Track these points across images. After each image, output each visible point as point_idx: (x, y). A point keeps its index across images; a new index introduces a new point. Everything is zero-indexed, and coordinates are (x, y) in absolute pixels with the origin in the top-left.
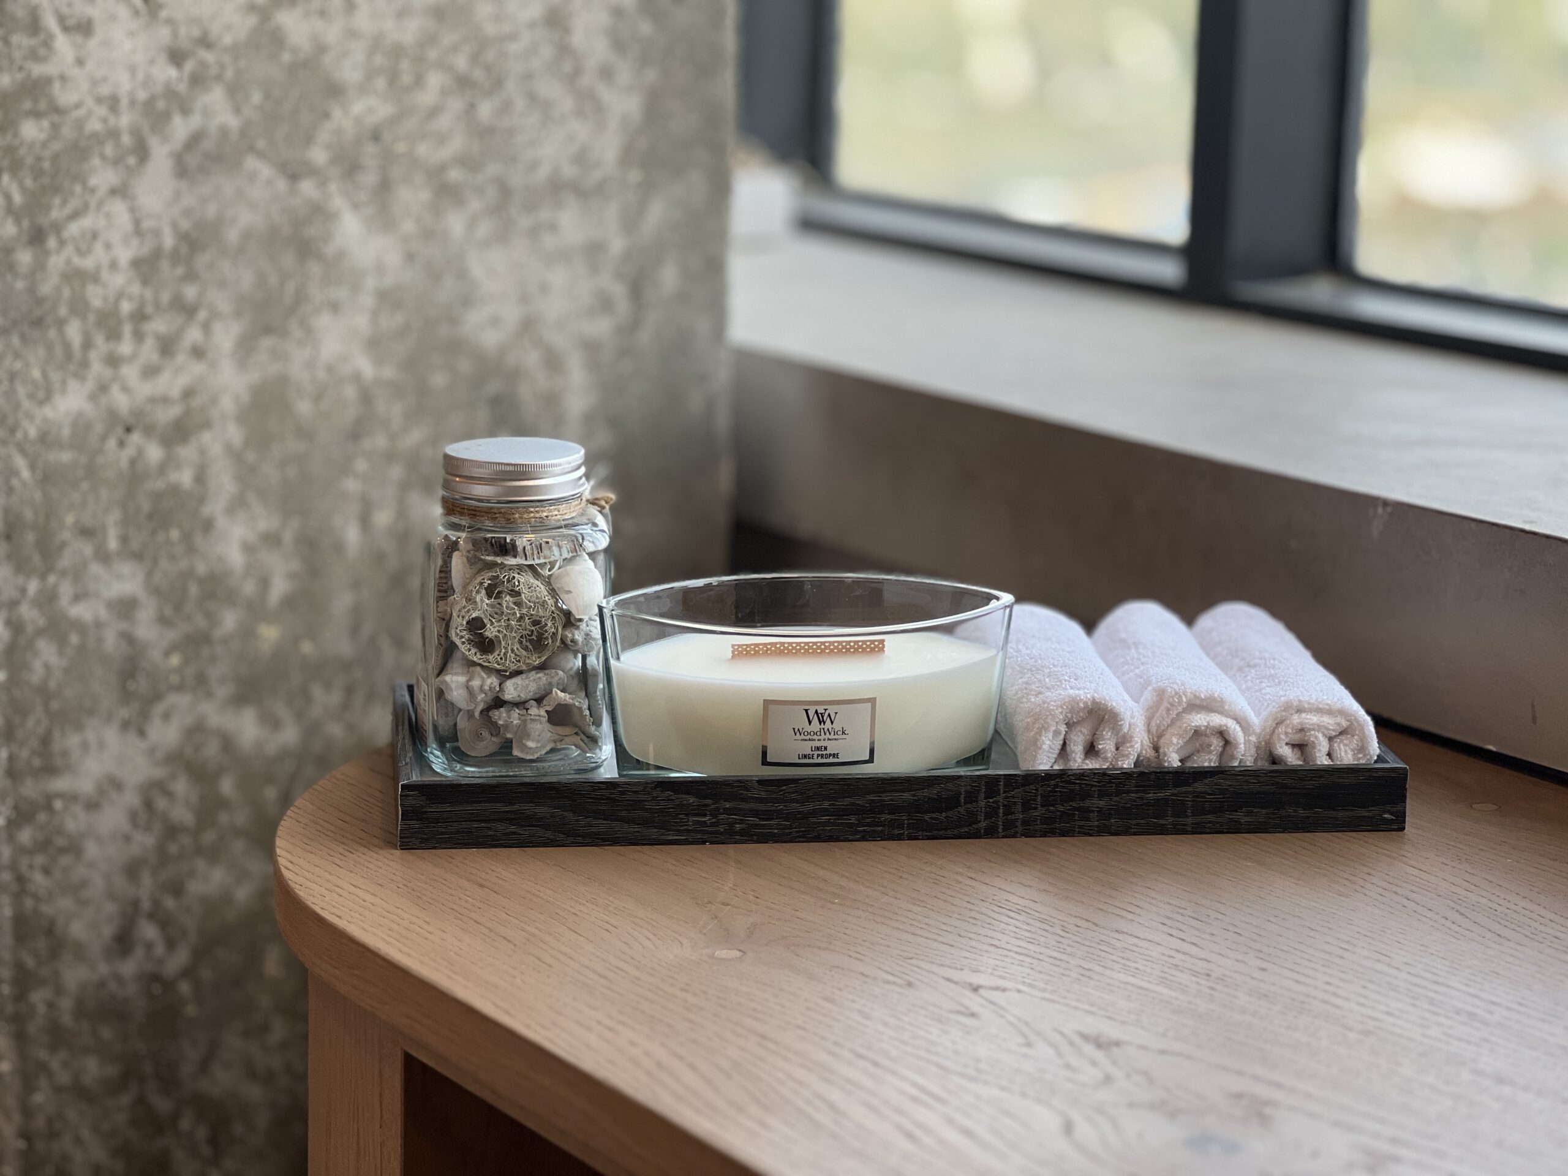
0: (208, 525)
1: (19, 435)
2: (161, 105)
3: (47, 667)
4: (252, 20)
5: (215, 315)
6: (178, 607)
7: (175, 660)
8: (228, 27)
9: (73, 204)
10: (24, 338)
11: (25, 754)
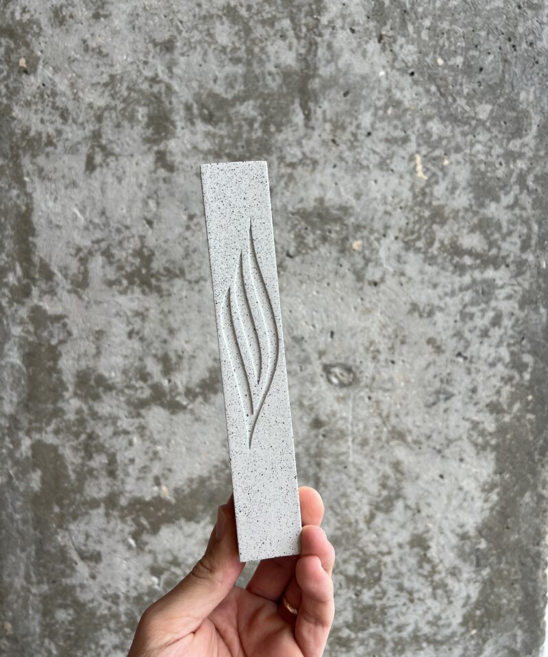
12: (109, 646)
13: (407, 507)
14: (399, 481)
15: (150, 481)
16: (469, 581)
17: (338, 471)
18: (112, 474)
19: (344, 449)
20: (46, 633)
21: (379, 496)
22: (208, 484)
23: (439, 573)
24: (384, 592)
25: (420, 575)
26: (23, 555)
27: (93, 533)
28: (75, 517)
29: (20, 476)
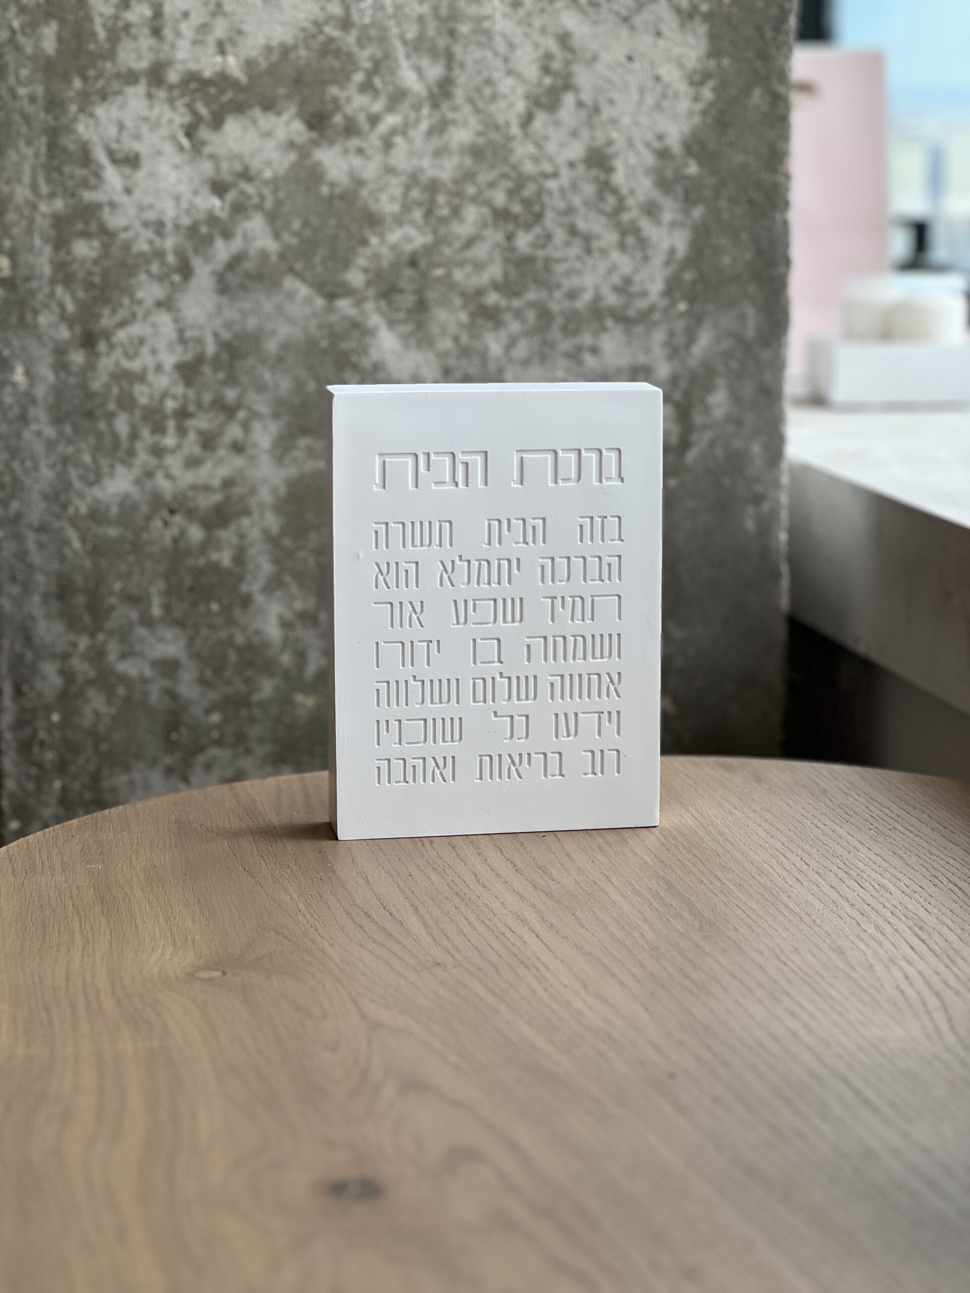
0: (246, 601)
1: (71, 510)
2: (204, 230)
3: (97, 713)
4: (292, 157)
5: (254, 415)
6: (218, 671)
7: (215, 718)
8: (269, 163)
9: (122, 314)
10: (76, 428)
11: (77, 786)
12: (149, 303)
13: (580, 104)
14: (568, 63)
15: (212, 48)
16: (673, 225)
17: (481, 45)
18: (157, 32)
19: (487, 10)
20: (60, 276)
21: (539, 85)
22: (293, 55)
23: (629, 209)
24: (549, 237)
25: (602, 212)
26: (29, 152)
27: (129, 124)
28: (104, 97)
29: (28, 30)
